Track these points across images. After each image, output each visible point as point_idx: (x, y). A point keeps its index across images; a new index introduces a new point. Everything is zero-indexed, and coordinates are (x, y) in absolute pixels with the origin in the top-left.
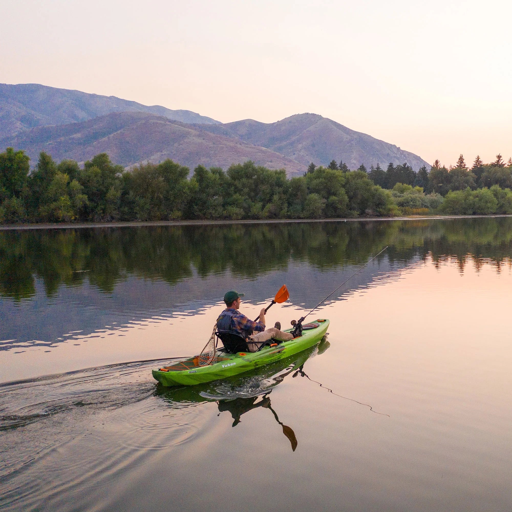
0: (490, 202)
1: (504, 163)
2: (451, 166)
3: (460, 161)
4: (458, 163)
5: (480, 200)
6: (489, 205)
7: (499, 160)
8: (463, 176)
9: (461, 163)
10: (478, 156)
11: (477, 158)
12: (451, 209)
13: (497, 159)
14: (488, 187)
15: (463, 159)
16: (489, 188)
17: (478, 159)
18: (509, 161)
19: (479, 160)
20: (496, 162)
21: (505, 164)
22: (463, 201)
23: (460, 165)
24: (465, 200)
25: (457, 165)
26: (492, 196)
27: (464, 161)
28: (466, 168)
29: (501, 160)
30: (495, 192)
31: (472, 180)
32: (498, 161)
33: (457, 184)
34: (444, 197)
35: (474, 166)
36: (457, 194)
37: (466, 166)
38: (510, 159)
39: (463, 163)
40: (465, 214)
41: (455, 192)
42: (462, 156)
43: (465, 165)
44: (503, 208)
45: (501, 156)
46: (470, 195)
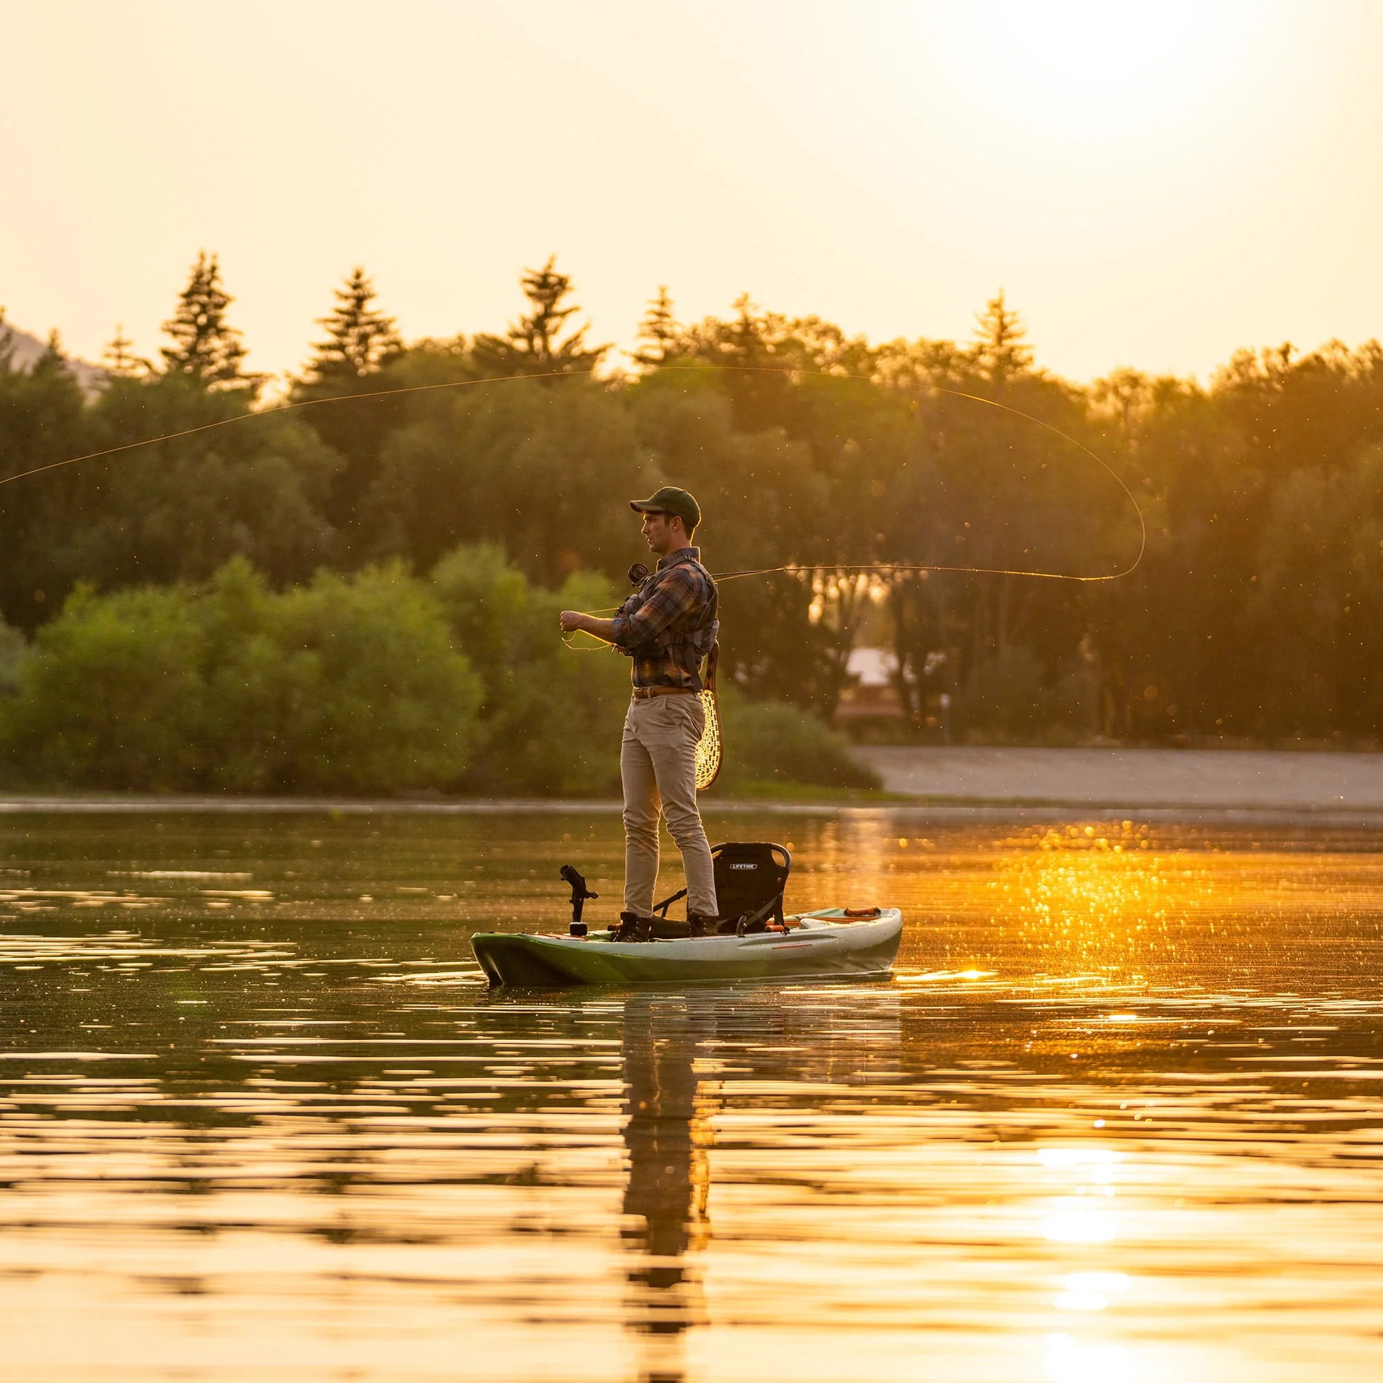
0: (417, 692)
1: (589, 345)
2: (118, 344)
3: (196, 316)
4: (175, 333)
5: (334, 672)
6: (409, 712)
7: (548, 314)
8: (212, 458)
9: (202, 332)
10: (358, 276)
11: (348, 290)
12: (90, 743)
13: (532, 309)
14: (411, 564)
15: (217, 299)
16: (422, 568)
17: (360, 300)
18: (654, 318)
19: (369, 306)
20: (516, 335)
21: (598, 352)
22: (192, 678)
23: (192, 350)
24: (208, 670)
25: (166, 353)
26: (442, 636)
27: (228, 317)
28: (247, 377)
29: (563, 314)
30: (468, 607)
31: (290, 490)
32: (539, 325)
33: (156, 523)
34: (31, 638)
35: (321, 367)
36: (145, 613)
37: (246, 365)
38: (663, 303)
39: (220, 332)
40: (203, 784)
41: (126, 599)
42: (213, 269)
43: (235, 352)
44: (533, 747)
45: (562, 283)
46: (251, 625)
